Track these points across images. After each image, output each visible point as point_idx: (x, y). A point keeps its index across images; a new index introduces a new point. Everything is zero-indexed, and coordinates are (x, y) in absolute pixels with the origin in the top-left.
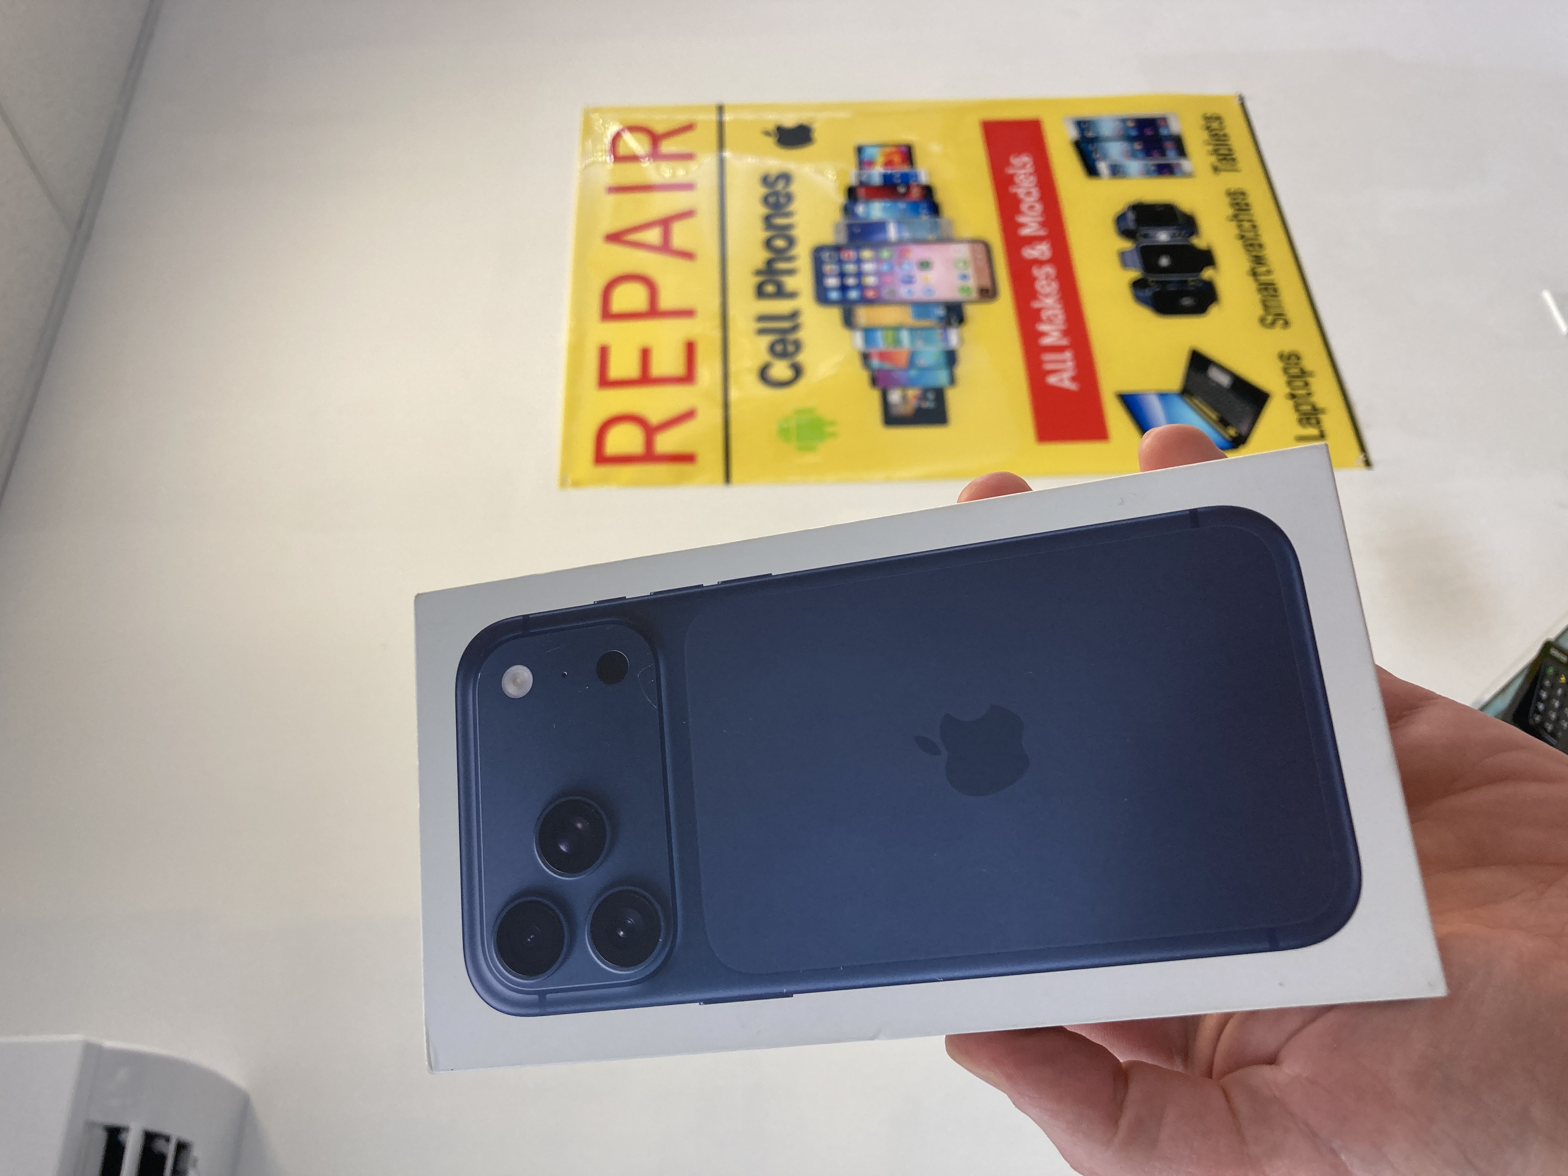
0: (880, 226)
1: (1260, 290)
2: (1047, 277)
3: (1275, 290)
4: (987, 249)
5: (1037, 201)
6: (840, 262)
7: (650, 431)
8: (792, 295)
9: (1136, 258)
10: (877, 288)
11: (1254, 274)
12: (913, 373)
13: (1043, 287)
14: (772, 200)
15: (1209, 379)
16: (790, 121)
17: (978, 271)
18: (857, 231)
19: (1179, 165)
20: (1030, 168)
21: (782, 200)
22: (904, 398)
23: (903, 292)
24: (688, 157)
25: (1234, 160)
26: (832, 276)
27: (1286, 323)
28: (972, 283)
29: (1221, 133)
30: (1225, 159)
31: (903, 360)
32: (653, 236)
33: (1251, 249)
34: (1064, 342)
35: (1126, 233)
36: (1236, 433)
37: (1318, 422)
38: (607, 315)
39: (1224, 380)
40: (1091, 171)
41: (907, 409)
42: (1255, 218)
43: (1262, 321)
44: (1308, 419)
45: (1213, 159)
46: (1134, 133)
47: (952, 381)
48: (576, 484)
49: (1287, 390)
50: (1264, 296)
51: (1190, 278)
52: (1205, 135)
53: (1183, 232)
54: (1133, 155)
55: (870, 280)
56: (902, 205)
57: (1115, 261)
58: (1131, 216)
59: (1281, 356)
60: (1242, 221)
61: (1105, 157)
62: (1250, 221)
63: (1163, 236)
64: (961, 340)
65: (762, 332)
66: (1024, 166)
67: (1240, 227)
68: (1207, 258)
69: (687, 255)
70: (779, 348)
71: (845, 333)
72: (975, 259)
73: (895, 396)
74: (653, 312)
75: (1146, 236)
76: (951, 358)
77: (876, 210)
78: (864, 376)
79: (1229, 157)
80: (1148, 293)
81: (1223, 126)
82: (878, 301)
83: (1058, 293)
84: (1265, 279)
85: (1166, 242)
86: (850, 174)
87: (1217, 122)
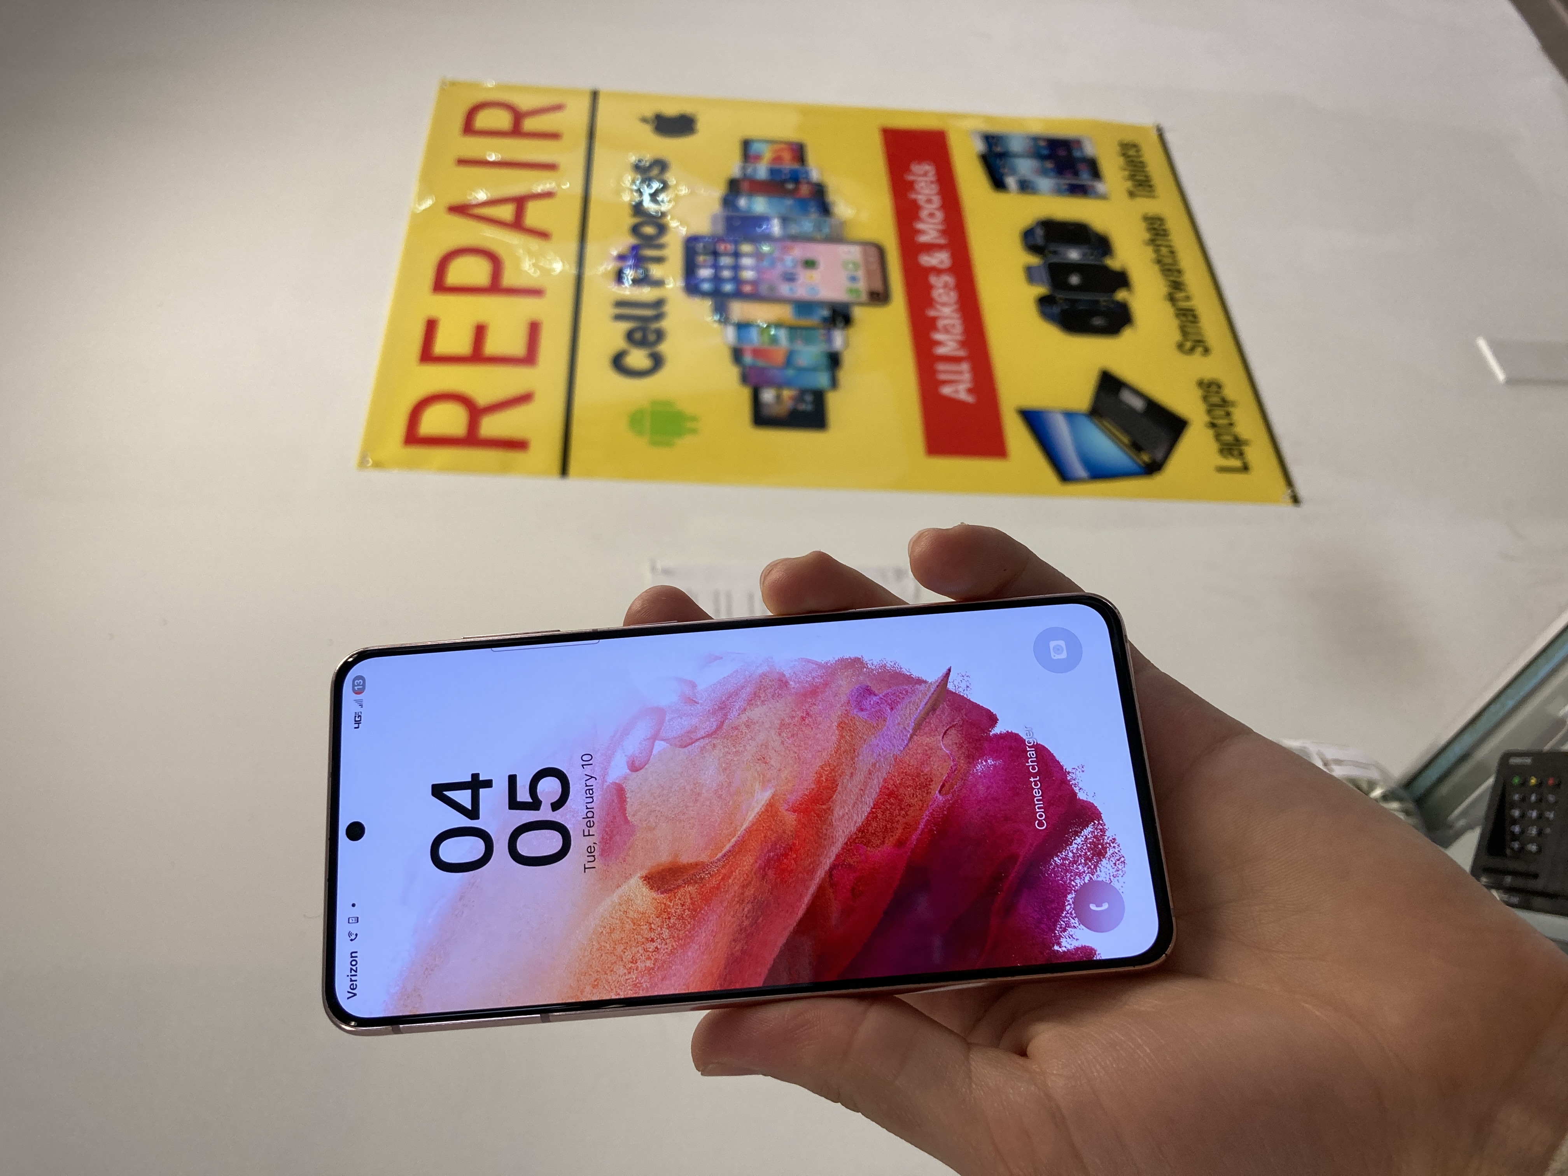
0: (761, 220)
1: (1177, 316)
2: (946, 286)
3: (1195, 316)
4: (881, 252)
5: (937, 209)
6: (715, 254)
7: (476, 412)
8: (659, 283)
9: (1044, 274)
10: (754, 283)
11: (1171, 298)
12: (790, 372)
13: (940, 295)
15: (1121, 402)
16: (671, 110)
17: (869, 274)
18: (738, 223)
19: (1093, 187)
20: (931, 177)
22: (779, 398)
23: (785, 289)
24: (554, 136)
25: (1150, 186)
26: (705, 267)
27: (1207, 351)
28: (862, 286)
29: (1140, 159)
30: (1140, 185)
31: (780, 358)
32: (505, 212)
33: (1169, 273)
34: (961, 353)
35: (1033, 248)
36: (1151, 458)
37: (1241, 454)
38: (440, 287)
39: (1138, 404)
40: (998, 183)
41: (781, 410)
42: (1172, 244)
43: (1180, 346)
44: (1230, 450)
45: (1129, 184)
46: (1045, 152)
47: (834, 383)
48: (379, 465)
49: (1206, 419)
50: (1182, 321)
51: (1102, 299)
52: (1121, 161)
53: (1096, 252)
54: (1044, 172)
55: (748, 275)
56: (789, 202)
57: (1021, 276)
58: (1039, 234)
59: (1201, 384)
61: (1013, 172)
62: (1167, 246)
63: (1074, 255)
65: (619, 318)
66: (925, 174)
67: (1157, 251)
68: (1121, 280)
69: (542, 235)
70: (638, 336)
71: (714, 326)
72: (867, 262)
73: (768, 396)
74: (495, 287)
76: (834, 361)
77: (760, 205)
78: (733, 372)
79: (1146, 183)
80: (1056, 310)
81: (1140, 153)
82: (755, 297)
83: (956, 303)
84: (1183, 304)
85: (1076, 261)
86: (733, 167)
87: (1134, 149)
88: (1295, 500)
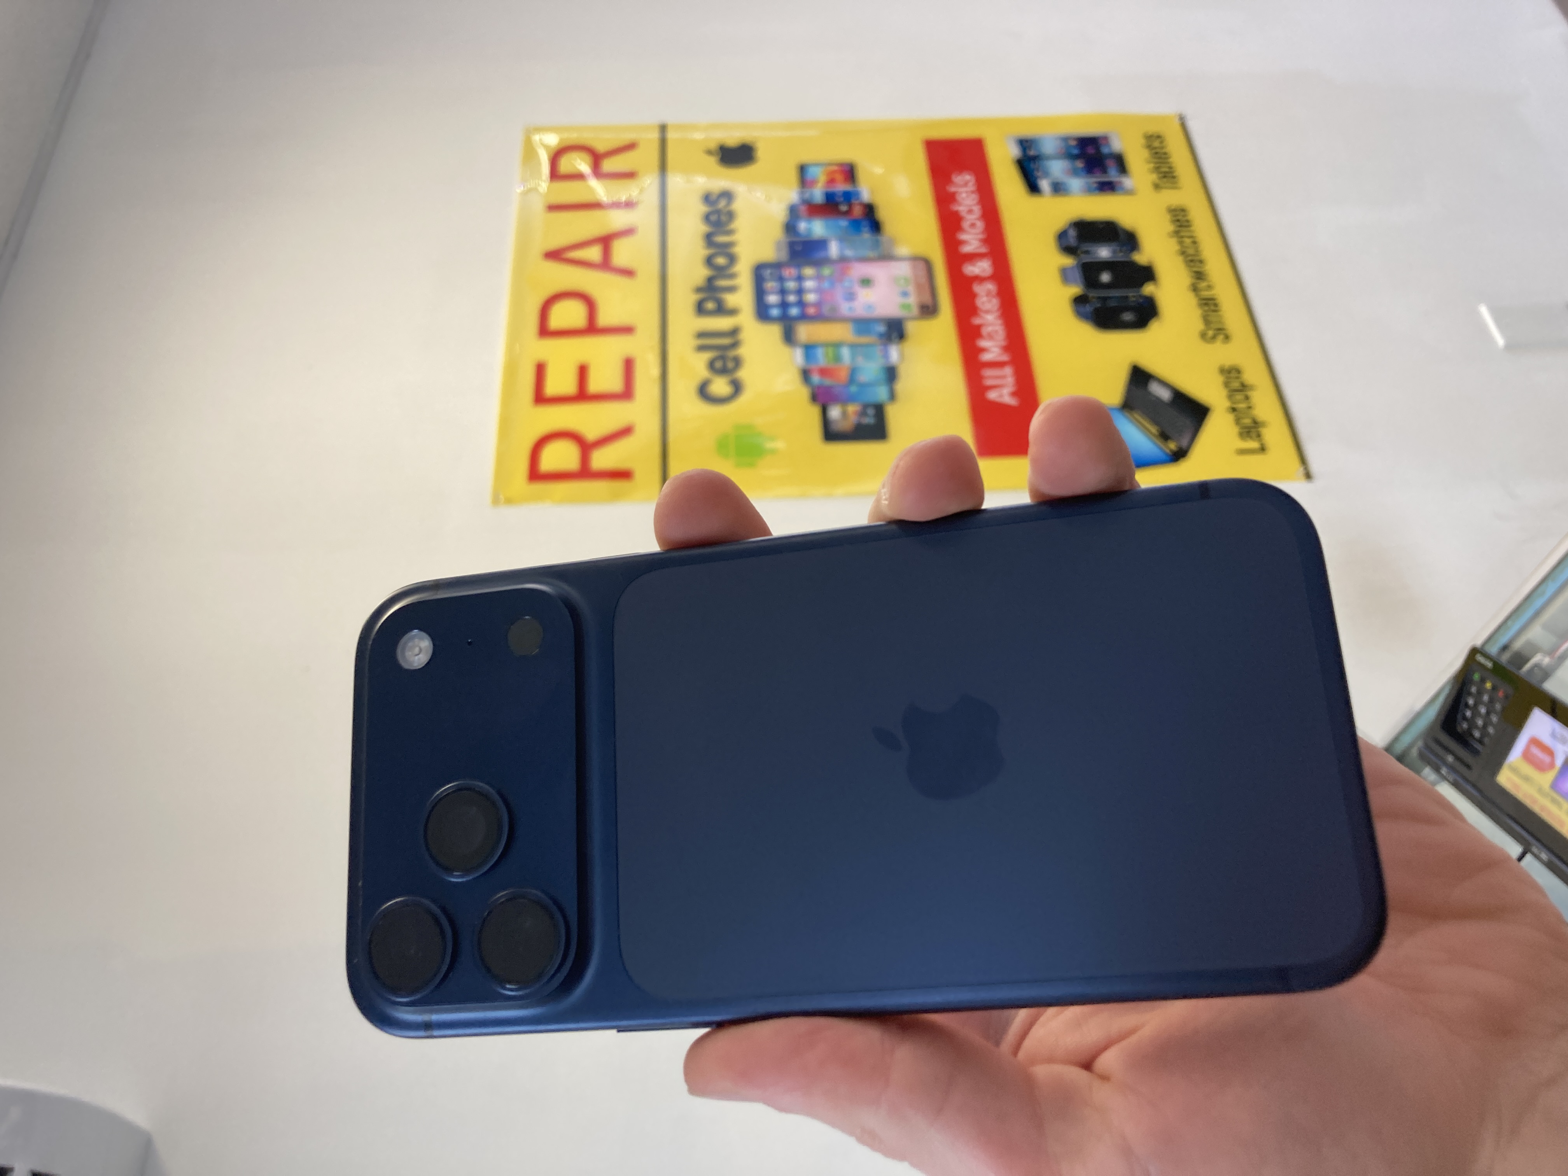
0: (821, 244)
1: (1200, 305)
2: (988, 294)
3: (1216, 305)
4: (928, 266)
5: (978, 219)
6: (781, 279)
7: (586, 447)
8: (733, 312)
9: (1077, 275)
10: (818, 305)
11: (1195, 289)
12: (853, 389)
13: (983, 303)
14: (713, 218)
15: (1150, 394)
16: (733, 139)
17: (919, 287)
18: (799, 248)
19: (1120, 183)
20: (972, 187)
21: (724, 218)
22: (844, 414)
23: (845, 308)
24: (630, 175)
25: (1174, 177)
26: (773, 293)
27: (1227, 338)
28: (912, 300)
29: (1164, 151)
30: (1165, 177)
31: (844, 375)
32: (594, 253)
33: (1192, 264)
34: (1005, 358)
35: (1068, 250)
36: (1176, 446)
37: (1259, 436)
38: (544, 331)
39: (1165, 395)
40: (1033, 188)
41: (846, 425)
42: (1194, 234)
43: (1203, 336)
44: (1248, 432)
45: (1154, 177)
46: (1076, 151)
47: (892, 396)
48: (509, 501)
49: (1227, 404)
50: (1205, 311)
51: (1131, 294)
52: (1145, 154)
53: (1124, 248)
54: (1075, 173)
55: (811, 298)
56: (844, 223)
57: (1055, 277)
58: (1072, 233)
59: (1222, 370)
60: (1182, 237)
61: (1046, 174)
62: (1191, 237)
63: (1104, 253)
64: (902, 356)
65: (701, 348)
66: (966, 184)
67: (1181, 243)
68: (1147, 274)
69: (628, 273)
70: (719, 365)
71: (784, 351)
72: (916, 277)
73: (835, 412)
74: (592, 328)
75: (1087, 252)
76: (891, 374)
77: (817, 228)
78: (804, 393)
79: (1170, 175)
80: (1088, 308)
81: (1164, 144)
82: (819, 318)
83: (998, 310)
84: (1206, 294)
85: (1107, 258)
86: (792, 194)
87: (1158, 140)
88: (1308, 476)
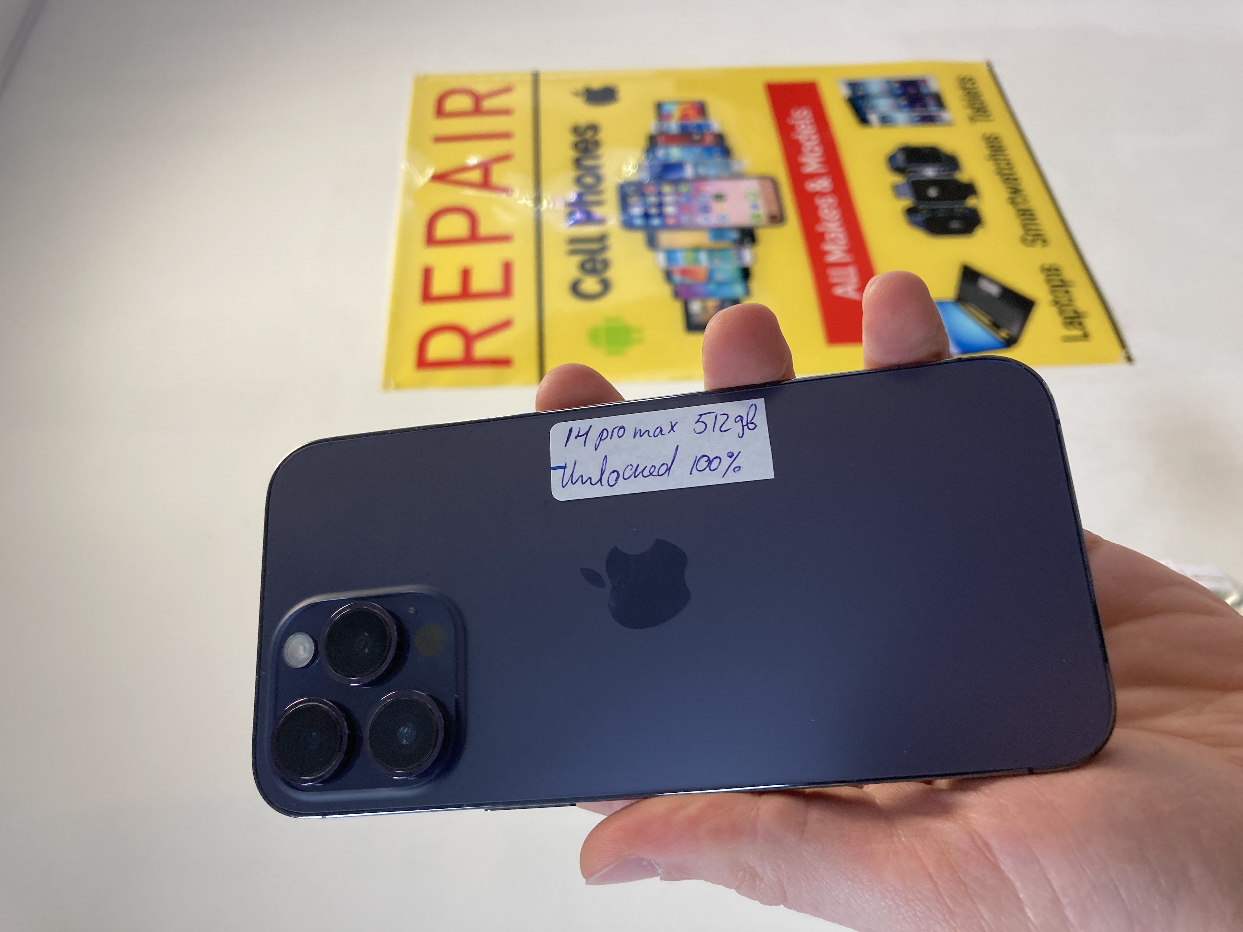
1: (1019, 215)
2: (830, 206)
3: (1032, 215)
4: (774, 184)
5: (818, 145)
6: (643, 195)
7: (469, 339)
8: (600, 221)
9: (907, 190)
10: (677, 217)
11: (1013, 202)
12: (711, 287)
13: (825, 214)
14: (582, 146)
15: (980, 289)
16: (597, 84)
17: (767, 200)
18: (660, 170)
19: (939, 116)
20: (809, 120)
21: (590, 146)
22: (704, 308)
23: (701, 220)
24: (506, 112)
25: (985, 112)
26: (636, 206)
27: (1045, 242)
28: (762, 212)
29: (976, 90)
30: (978, 111)
31: (702, 276)
32: (475, 176)
33: (1008, 182)
34: (847, 259)
35: (898, 170)
36: (1008, 334)
37: (1081, 325)
38: (431, 240)
39: (994, 290)
40: (863, 119)
42: (1009, 157)
43: (1024, 240)
44: (1072, 322)
45: (969, 111)
46: (899, 92)
47: (748, 292)
48: (399, 386)
49: (1050, 298)
50: (1023, 220)
51: (957, 206)
52: (960, 93)
53: (947, 168)
54: (899, 107)
55: (670, 210)
56: (697, 151)
57: (888, 194)
58: (901, 158)
59: (1043, 269)
60: (998, 160)
61: (874, 110)
62: (1005, 160)
63: (930, 172)
65: (573, 252)
66: (803, 119)
67: (998, 165)
68: (969, 189)
69: (505, 190)
70: (589, 266)
71: (649, 253)
72: (764, 193)
73: (696, 307)
74: (474, 237)
75: (915, 172)
76: (746, 274)
77: (675, 153)
78: (667, 291)
79: (983, 110)
80: (919, 218)
81: (975, 86)
82: (678, 227)
83: (839, 220)
84: (1022, 207)
85: (933, 177)
86: (650, 125)
87: (971, 82)
88: (1129, 359)
